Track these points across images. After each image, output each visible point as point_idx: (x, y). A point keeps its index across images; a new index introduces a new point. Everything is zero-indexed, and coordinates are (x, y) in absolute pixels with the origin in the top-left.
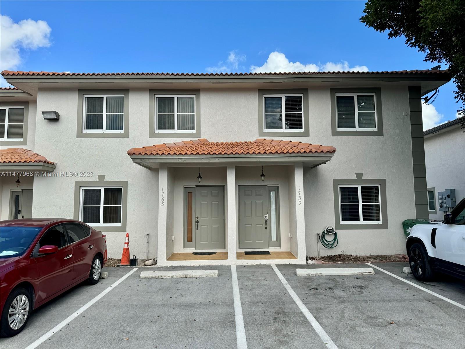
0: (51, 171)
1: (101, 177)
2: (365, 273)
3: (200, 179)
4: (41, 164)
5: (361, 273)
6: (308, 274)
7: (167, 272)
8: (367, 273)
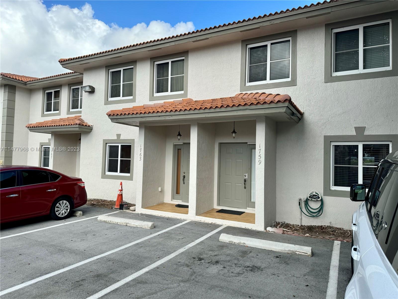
0: (90, 131)
1: (119, 136)
2: (298, 253)
3: (179, 136)
4: (77, 126)
5: (294, 252)
6: (231, 241)
7: (116, 218)
8: (300, 253)
